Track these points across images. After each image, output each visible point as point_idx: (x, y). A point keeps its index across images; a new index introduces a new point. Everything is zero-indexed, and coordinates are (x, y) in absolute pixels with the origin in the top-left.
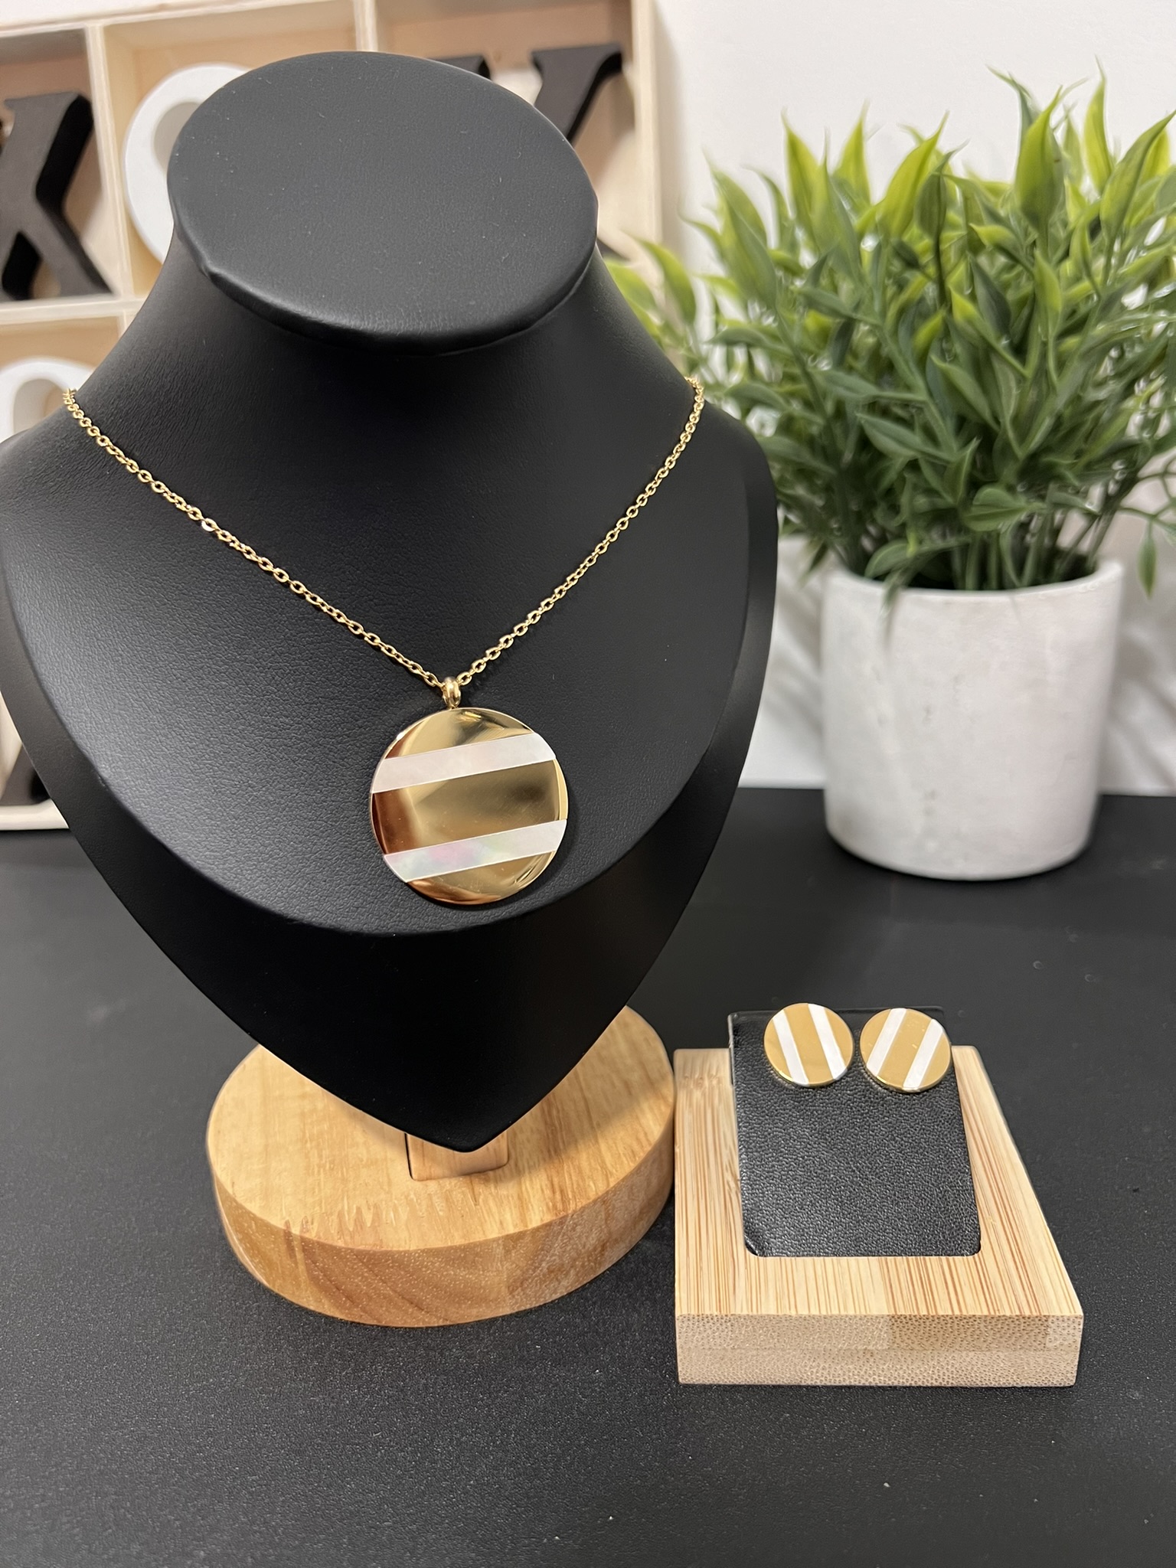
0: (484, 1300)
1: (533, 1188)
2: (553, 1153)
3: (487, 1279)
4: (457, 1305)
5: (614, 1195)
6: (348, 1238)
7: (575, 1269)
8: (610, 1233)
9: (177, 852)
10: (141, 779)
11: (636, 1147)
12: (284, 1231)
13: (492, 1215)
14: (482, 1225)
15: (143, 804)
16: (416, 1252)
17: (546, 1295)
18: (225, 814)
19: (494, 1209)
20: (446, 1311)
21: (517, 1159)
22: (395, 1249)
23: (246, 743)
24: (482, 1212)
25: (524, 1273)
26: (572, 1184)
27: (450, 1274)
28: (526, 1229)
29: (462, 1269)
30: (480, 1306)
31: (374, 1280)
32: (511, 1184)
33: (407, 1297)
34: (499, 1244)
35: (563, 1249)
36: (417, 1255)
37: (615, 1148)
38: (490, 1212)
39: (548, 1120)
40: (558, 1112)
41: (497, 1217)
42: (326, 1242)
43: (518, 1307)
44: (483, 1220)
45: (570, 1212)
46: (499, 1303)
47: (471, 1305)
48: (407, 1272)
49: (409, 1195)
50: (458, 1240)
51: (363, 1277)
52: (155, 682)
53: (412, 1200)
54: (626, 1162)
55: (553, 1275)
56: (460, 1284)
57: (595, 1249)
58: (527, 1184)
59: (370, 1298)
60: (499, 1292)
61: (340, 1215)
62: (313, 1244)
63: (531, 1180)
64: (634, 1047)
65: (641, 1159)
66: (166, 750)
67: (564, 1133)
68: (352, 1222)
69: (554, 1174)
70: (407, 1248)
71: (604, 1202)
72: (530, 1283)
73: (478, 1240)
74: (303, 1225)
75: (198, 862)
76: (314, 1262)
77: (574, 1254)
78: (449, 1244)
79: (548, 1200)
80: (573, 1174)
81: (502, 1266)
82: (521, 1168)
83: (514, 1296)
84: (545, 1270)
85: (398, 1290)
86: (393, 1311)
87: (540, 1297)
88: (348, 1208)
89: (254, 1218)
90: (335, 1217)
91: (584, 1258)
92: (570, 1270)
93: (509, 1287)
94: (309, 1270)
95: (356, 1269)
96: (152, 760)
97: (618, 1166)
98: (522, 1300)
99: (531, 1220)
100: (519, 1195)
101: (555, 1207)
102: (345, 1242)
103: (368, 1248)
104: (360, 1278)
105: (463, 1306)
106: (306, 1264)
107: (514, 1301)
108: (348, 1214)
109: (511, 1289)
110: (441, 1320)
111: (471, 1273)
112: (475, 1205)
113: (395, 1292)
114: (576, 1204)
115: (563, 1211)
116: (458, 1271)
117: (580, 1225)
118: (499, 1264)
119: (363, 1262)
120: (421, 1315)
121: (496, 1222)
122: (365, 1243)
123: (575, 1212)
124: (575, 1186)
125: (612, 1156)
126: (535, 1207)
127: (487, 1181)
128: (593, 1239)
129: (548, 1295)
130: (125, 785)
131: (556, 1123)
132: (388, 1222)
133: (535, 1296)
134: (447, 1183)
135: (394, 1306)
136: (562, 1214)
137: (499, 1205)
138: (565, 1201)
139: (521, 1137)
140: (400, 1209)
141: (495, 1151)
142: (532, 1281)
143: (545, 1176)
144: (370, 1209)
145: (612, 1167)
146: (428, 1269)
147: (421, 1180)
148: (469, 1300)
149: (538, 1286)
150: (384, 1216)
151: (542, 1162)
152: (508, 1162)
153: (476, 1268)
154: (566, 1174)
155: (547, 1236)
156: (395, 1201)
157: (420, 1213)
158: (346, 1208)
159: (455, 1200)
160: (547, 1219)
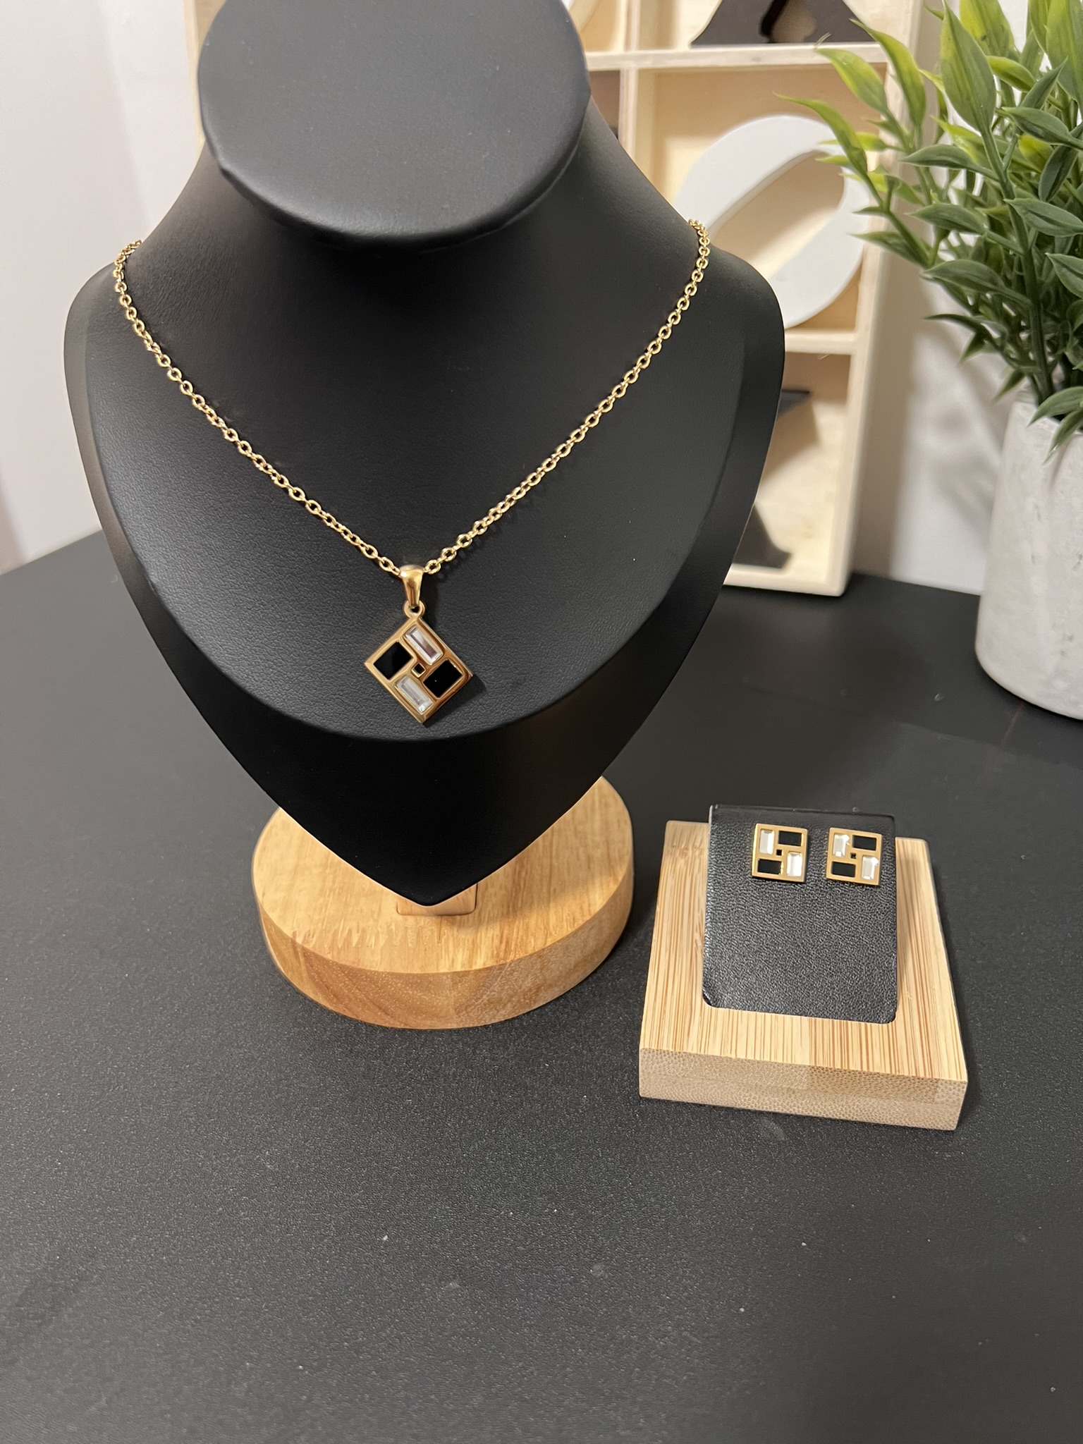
0: (436, 1016)
1: (486, 937)
2: (511, 908)
3: (438, 1001)
4: (415, 1016)
5: (550, 952)
6: (336, 953)
7: (513, 1004)
8: (545, 980)
11: (578, 915)
13: (448, 954)
14: (438, 959)
15: (181, 610)
16: (383, 973)
17: (486, 1019)
19: (451, 949)
20: (405, 1018)
21: (481, 909)
22: (368, 968)
24: (442, 949)
25: (468, 1000)
26: (517, 938)
27: (409, 994)
29: (419, 991)
30: (433, 1020)
31: (353, 987)
32: (470, 930)
33: (378, 1004)
34: (448, 977)
35: (502, 988)
36: (384, 975)
37: (561, 913)
38: (447, 951)
39: (516, 878)
40: (526, 871)
41: (451, 955)
43: (463, 1025)
44: (440, 955)
45: (508, 961)
46: (448, 1019)
47: (425, 1017)
48: (378, 986)
50: (416, 970)
55: (492, 1006)
56: (417, 1001)
57: (530, 990)
58: (483, 931)
60: (448, 1012)
61: (335, 934)
62: (312, 953)
63: (487, 929)
64: (606, 826)
65: (579, 926)
67: (525, 893)
68: (342, 941)
69: (506, 928)
70: (377, 969)
72: (473, 1009)
73: (432, 972)
74: (306, 936)
76: (312, 966)
77: (511, 992)
78: (409, 972)
79: (494, 948)
80: (521, 930)
81: (451, 993)
82: (482, 919)
83: (459, 1017)
84: (486, 1000)
85: (371, 997)
86: (366, 1011)
87: (481, 1019)
89: (273, 924)
91: (520, 996)
92: (507, 1003)
93: (456, 1010)
94: (309, 971)
95: (340, 977)
97: (558, 929)
98: (466, 1020)
99: (476, 962)
100: (473, 940)
101: (498, 955)
102: (333, 956)
103: (349, 964)
104: (343, 984)
105: (419, 1017)
106: (307, 966)
107: (460, 1020)
110: (401, 1024)
111: (426, 995)
112: (438, 943)
113: (368, 998)
114: (515, 956)
115: (504, 959)
116: (415, 992)
117: (518, 971)
118: (448, 992)
119: (345, 973)
120: (387, 1018)
121: (449, 959)
123: (514, 961)
124: (519, 940)
125: (557, 920)
126: (483, 952)
127: (450, 924)
128: (528, 983)
130: (168, 592)
131: (522, 883)
132: (369, 945)
133: (477, 1019)
134: (423, 920)
135: (368, 1009)
136: (502, 962)
137: (456, 946)
138: (507, 951)
139: (491, 890)
140: (381, 936)
141: (463, 900)
142: (475, 1007)
143: (498, 928)
144: (358, 932)
145: (554, 929)
146: (393, 987)
147: (403, 914)
148: (424, 1014)
149: (480, 1012)
150: (367, 940)
151: (500, 914)
152: (474, 910)
153: (429, 992)
154: (515, 930)
155: (488, 977)
156: (380, 929)
157: (395, 943)
158: (341, 928)
159: (424, 936)
160: (489, 964)
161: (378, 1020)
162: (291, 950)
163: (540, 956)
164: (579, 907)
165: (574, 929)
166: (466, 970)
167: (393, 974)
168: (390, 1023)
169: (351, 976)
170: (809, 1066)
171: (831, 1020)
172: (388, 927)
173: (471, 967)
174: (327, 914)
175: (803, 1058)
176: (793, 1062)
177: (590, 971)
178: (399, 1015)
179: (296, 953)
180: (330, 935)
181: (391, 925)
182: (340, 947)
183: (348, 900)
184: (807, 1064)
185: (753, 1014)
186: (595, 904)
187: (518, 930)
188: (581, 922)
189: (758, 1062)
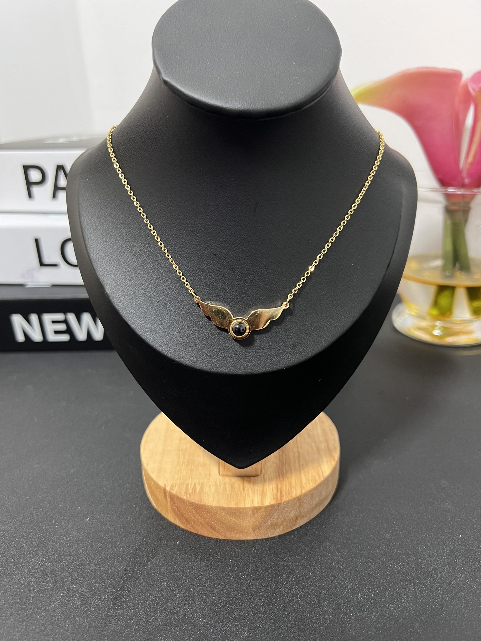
2: (280, 474)
3: (244, 523)
4: (230, 532)
6: (188, 496)
7: (283, 526)
9: (133, 327)
10: (121, 295)
11: (317, 478)
12: (164, 488)
14: (244, 501)
15: (121, 306)
16: (215, 507)
17: (269, 534)
18: (153, 313)
19: (251, 494)
20: (225, 533)
21: (264, 473)
23: (164, 284)
24: (245, 494)
25: (260, 523)
26: (286, 489)
28: (262, 505)
29: (234, 517)
31: (197, 515)
32: (260, 485)
33: (210, 525)
34: (250, 510)
36: (215, 508)
38: (249, 495)
39: (281, 459)
40: (286, 456)
41: (251, 498)
42: (179, 496)
43: (256, 537)
44: (245, 498)
45: (283, 501)
46: (248, 534)
47: (236, 533)
49: (216, 481)
50: (233, 505)
51: (192, 512)
52: (131, 255)
53: (217, 483)
54: (311, 483)
57: (293, 519)
58: (267, 485)
59: (195, 522)
61: (187, 485)
62: (174, 496)
63: (269, 484)
64: (324, 433)
66: (133, 284)
67: (287, 466)
68: (191, 489)
69: (279, 483)
70: (211, 505)
71: (299, 499)
73: (241, 507)
74: (171, 487)
75: (140, 332)
76: (174, 503)
77: (282, 519)
78: (229, 506)
80: (287, 485)
82: (266, 479)
84: (269, 524)
85: (207, 521)
86: (203, 529)
87: (266, 534)
88: (191, 482)
89: (153, 480)
90: (185, 486)
91: (287, 522)
94: (172, 506)
95: (190, 509)
96: (126, 288)
97: (307, 485)
99: (265, 502)
100: (262, 490)
101: (277, 498)
102: (187, 497)
103: (196, 502)
104: (191, 513)
105: (233, 533)
106: (171, 504)
107: (254, 535)
108: (191, 485)
109: (254, 529)
110: (223, 537)
112: (243, 491)
113: (205, 522)
115: (280, 500)
117: (287, 507)
118: (249, 518)
119: (193, 507)
120: (215, 533)
121: (250, 500)
122: (195, 499)
123: (285, 502)
124: (287, 490)
125: (305, 480)
127: (250, 482)
128: (292, 514)
129: (270, 535)
130: (115, 297)
131: (284, 460)
132: (206, 492)
142: (263, 527)
143: (275, 484)
146: (219, 515)
148: (235, 531)
149: (266, 530)
151: (275, 477)
154: (284, 485)
155: (272, 510)
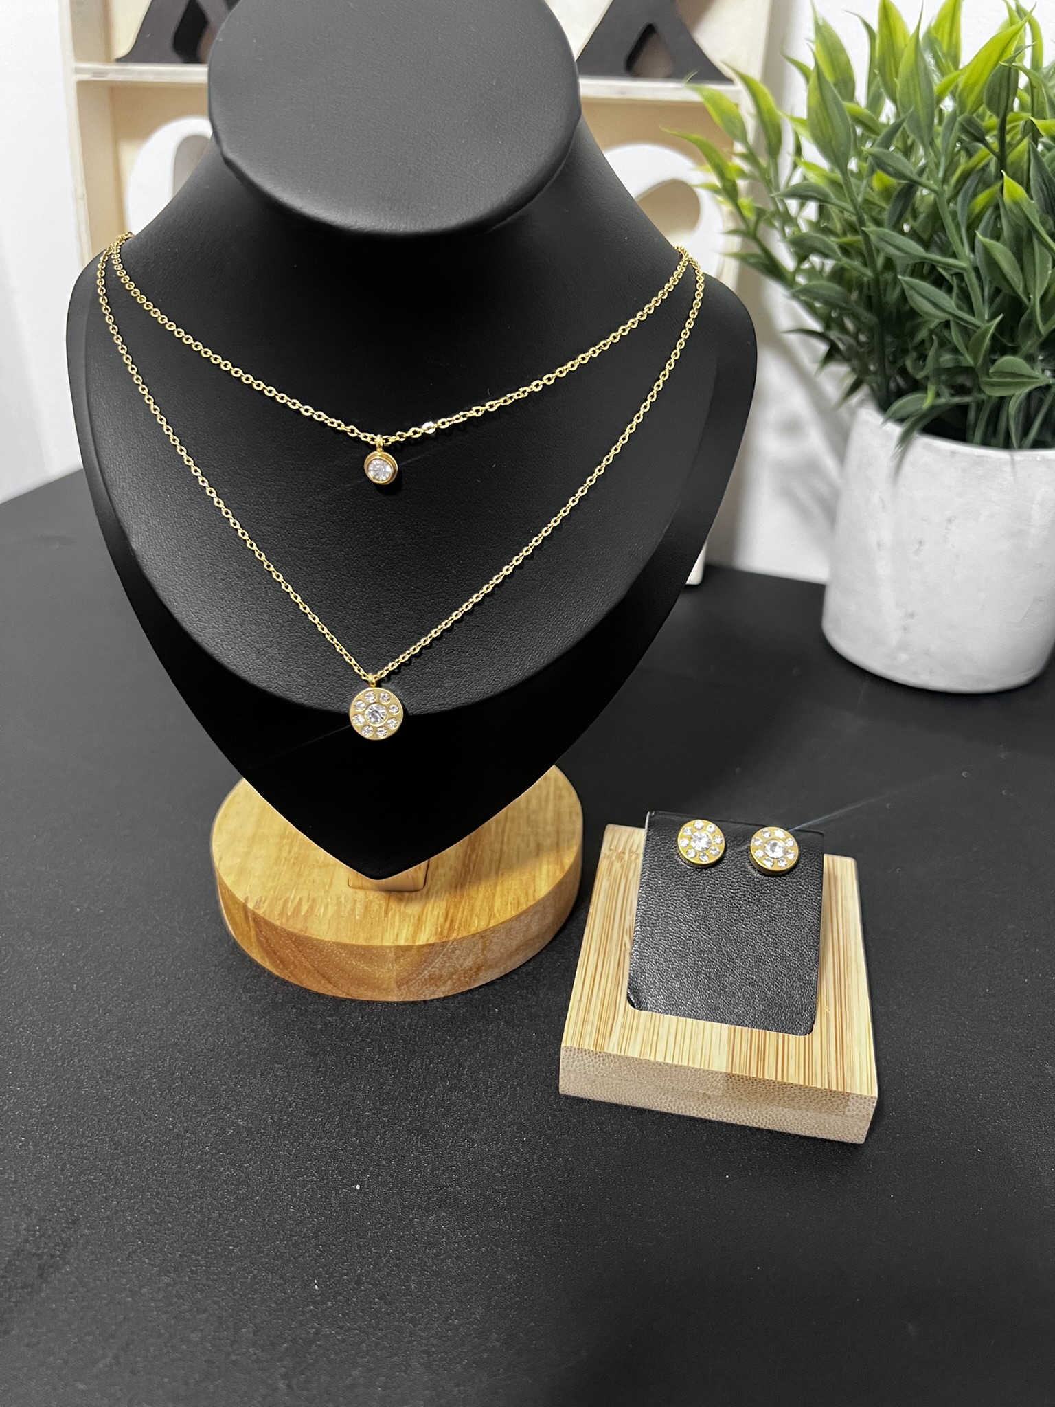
0: (377, 987)
1: (432, 914)
5: (493, 933)
8: (486, 960)
13: (394, 928)
22: (314, 936)
27: (353, 964)
30: (374, 991)
37: (506, 894)
48: (322, 955)
55: (433, 982)
56: (360, 972)
60: (389, 984)
65: (522, 910)
72: (414, 983)
79: (439, 926)
81: (393, 966)
83: (400, 990)
92: (447, 980)
93: (397, 983)
98: (406, 993)
111: (368, 967)
114: (458, 935)
116: (359, 963)
126: (427, 929)
133: (417, 993)
134: (372, 894)
135: (312, 976)
136: (445, 939)
137: (402, 921)
138: (451, 929)
139: (441, 871)
140: (330, 907)
141: (413, 878)
144: (308, 901)
145: (498, 910)
147: (354, 887)
150: (316, 910)
152: (422, 889)
153: (372, 964)
156: (329, 900)
157: (342, 914)
158: (292, 896)
159: (372, 910)
160: (432, 940)
161: (321, 988)
162: (242, 915)
163: (482, 937)
164: (525, 891)
165: (517, 913)
166: (410, 944)
167: (338, 944)
168: (332, 992)
169: (299, 943)
170: (725, 1073)
171: (750, 1029)
172: (339, 898)
173: (414, 942)
174: (280, 881)
175: (720, 1064)
176: (710, 1068)
177: (530, 955)
178: (342, 985)
179: (246, 917)
180: (281, 902)
181: (340, 897)
182: (289, 914)
183: (302, 870)
184: (724, 1071)
185: (675, 1018)
186: (540, 890)
187: (463, 911)
188: (525, 907)
189: (676, 1066)
